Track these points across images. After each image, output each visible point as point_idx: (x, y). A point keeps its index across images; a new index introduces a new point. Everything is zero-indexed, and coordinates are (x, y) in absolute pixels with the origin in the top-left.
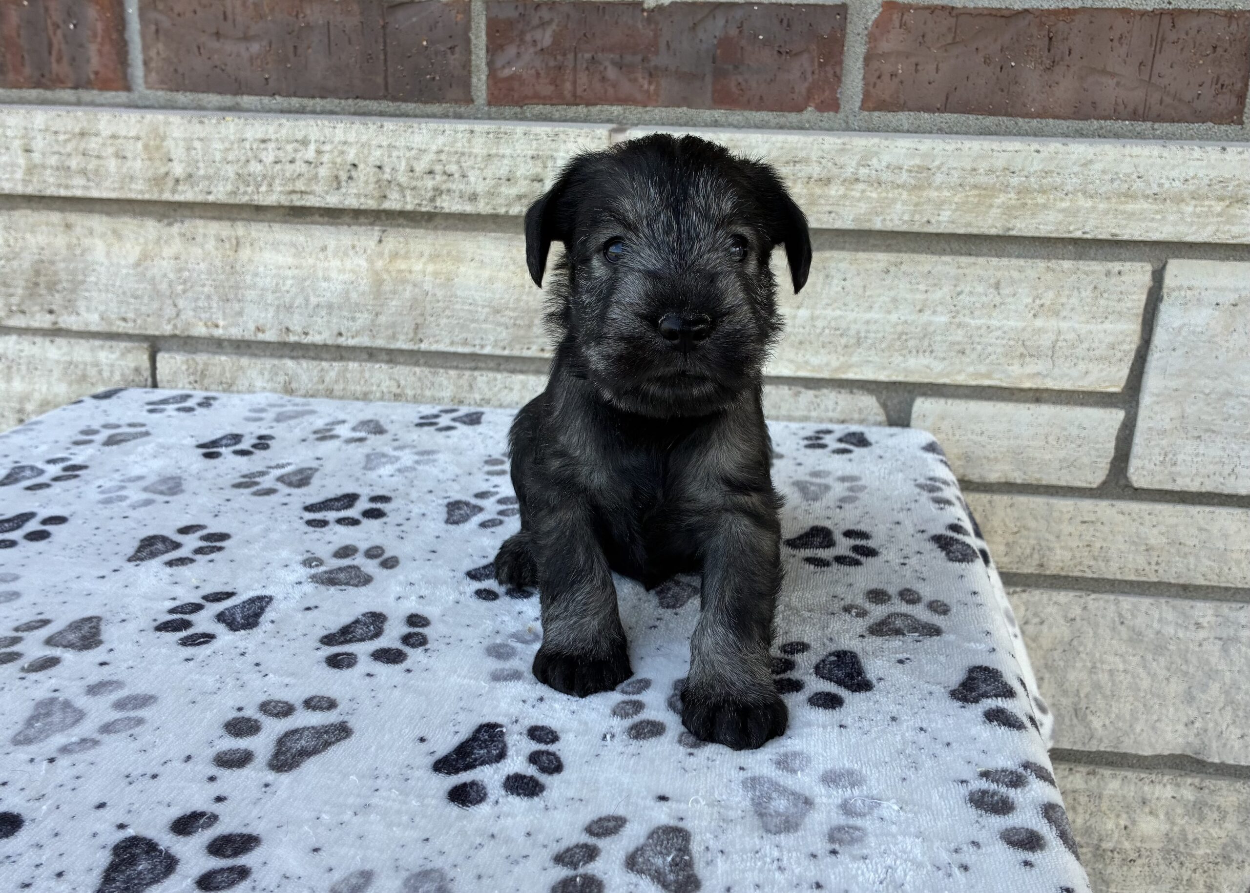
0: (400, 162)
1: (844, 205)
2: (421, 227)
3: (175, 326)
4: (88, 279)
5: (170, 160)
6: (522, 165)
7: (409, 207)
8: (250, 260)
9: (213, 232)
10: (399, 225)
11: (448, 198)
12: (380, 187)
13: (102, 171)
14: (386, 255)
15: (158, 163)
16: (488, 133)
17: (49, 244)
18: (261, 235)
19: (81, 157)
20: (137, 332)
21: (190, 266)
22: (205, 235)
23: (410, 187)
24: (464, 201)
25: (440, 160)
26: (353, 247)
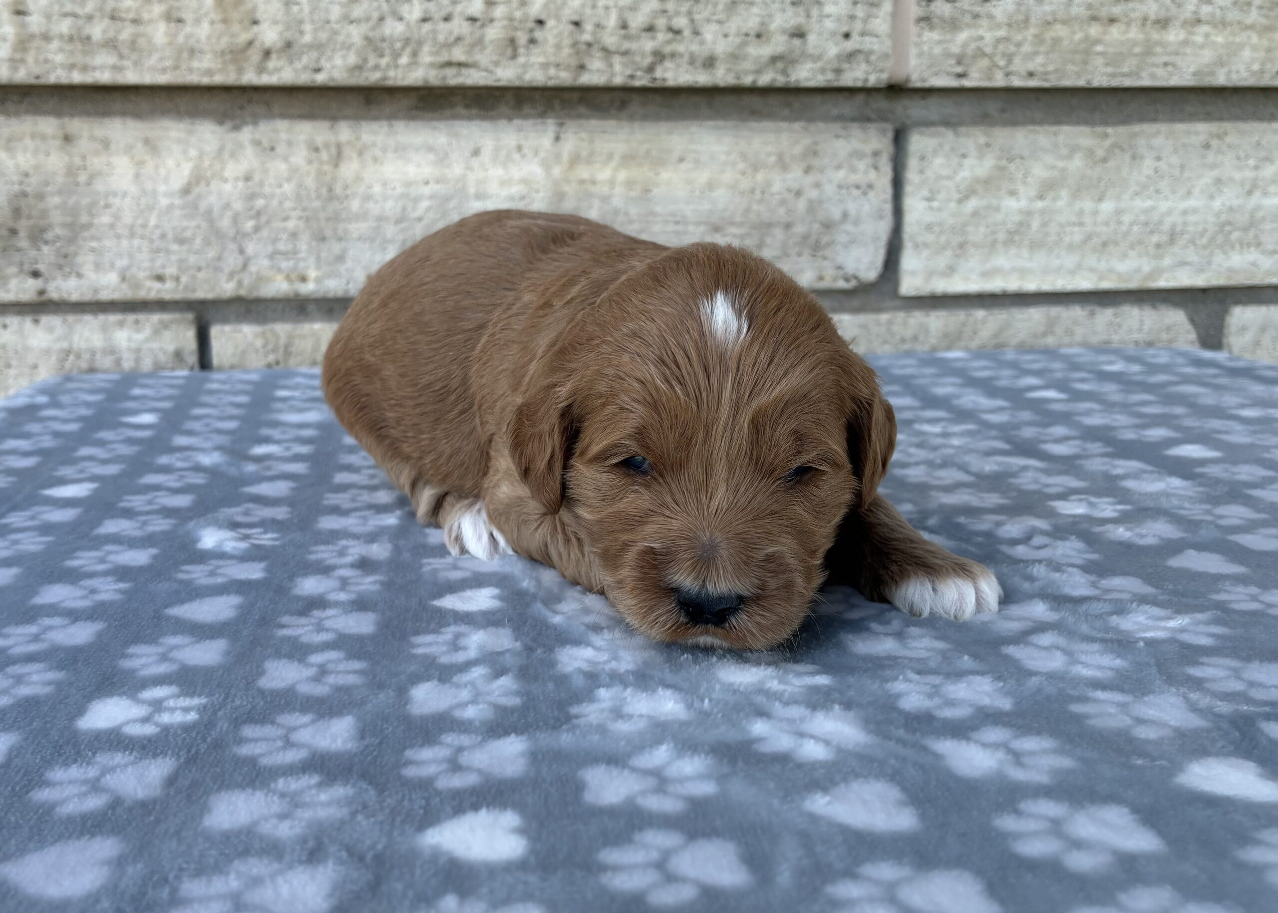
0: (608, 14)
1: (1184, 54)
2: (612, 117)
3: (240, 283)
4: (96, 221)
5: (255, 22)
6: (779, 14)
7: (618, 81)
8: (358, 179)
9: (302, 138)
10: (579, 116)
11: (672, 65)
12: (578, 53)
13: (142, 41)
14: (565, 158)
15: (236, 28)
17: (37, 167)
19: (106, 21)
20: (178, 296)
21: (267, 190)
22: (290, 143)
23: (621, 51)
24: (696, 68)
25: (665, 12)
26: (519, 148)
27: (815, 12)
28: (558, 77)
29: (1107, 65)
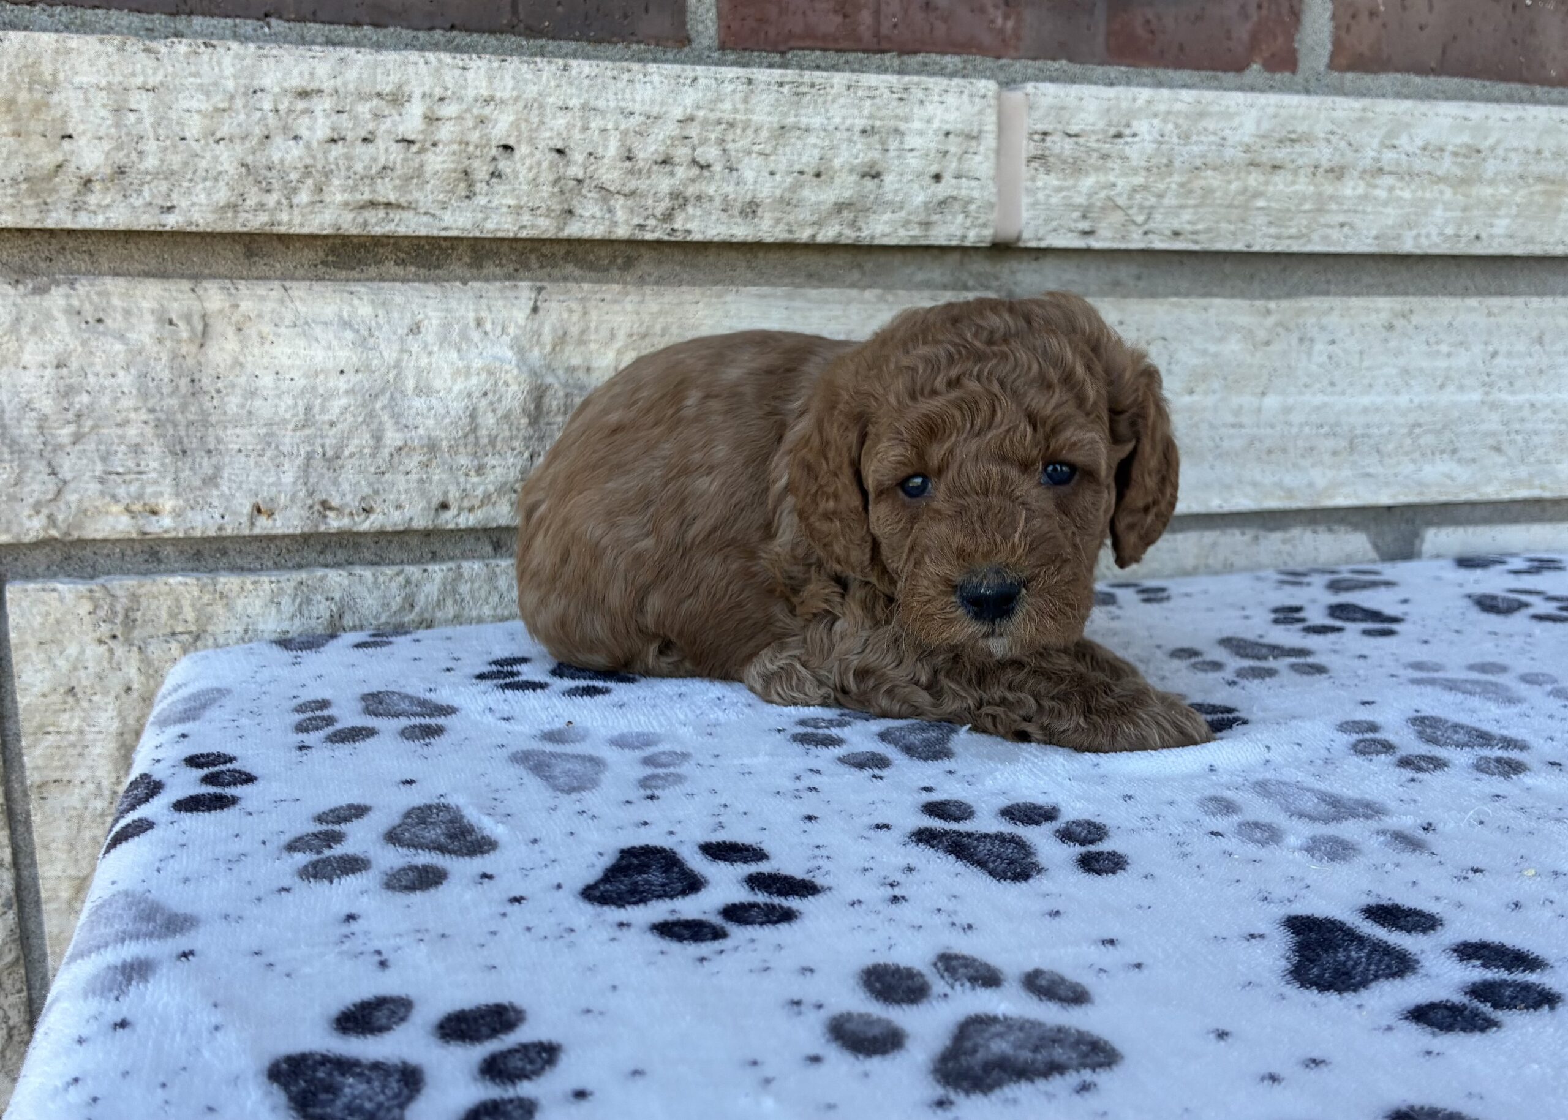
0: (606, 139)
1: (1364, 212)
2: (613, 281)
3: (51, 521)
6: (844, 146)
7: (620, 232)
8: (237, 364)
9: (148, 304)
10: (565, 279)
11: (699, 212)
12: (562, 192)
14: (547, 338)
16: (781, 84)
18: (269, 306)
21: (92, 380)
22: (127, 313)
23: (627, 190)
24: (732, 216)
25: (686, 138)
26: (479, 323)
27: (893, 145)
28: (533, 226)
29: (1270, 223)
